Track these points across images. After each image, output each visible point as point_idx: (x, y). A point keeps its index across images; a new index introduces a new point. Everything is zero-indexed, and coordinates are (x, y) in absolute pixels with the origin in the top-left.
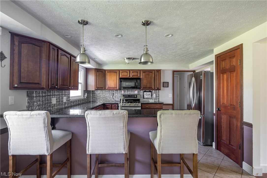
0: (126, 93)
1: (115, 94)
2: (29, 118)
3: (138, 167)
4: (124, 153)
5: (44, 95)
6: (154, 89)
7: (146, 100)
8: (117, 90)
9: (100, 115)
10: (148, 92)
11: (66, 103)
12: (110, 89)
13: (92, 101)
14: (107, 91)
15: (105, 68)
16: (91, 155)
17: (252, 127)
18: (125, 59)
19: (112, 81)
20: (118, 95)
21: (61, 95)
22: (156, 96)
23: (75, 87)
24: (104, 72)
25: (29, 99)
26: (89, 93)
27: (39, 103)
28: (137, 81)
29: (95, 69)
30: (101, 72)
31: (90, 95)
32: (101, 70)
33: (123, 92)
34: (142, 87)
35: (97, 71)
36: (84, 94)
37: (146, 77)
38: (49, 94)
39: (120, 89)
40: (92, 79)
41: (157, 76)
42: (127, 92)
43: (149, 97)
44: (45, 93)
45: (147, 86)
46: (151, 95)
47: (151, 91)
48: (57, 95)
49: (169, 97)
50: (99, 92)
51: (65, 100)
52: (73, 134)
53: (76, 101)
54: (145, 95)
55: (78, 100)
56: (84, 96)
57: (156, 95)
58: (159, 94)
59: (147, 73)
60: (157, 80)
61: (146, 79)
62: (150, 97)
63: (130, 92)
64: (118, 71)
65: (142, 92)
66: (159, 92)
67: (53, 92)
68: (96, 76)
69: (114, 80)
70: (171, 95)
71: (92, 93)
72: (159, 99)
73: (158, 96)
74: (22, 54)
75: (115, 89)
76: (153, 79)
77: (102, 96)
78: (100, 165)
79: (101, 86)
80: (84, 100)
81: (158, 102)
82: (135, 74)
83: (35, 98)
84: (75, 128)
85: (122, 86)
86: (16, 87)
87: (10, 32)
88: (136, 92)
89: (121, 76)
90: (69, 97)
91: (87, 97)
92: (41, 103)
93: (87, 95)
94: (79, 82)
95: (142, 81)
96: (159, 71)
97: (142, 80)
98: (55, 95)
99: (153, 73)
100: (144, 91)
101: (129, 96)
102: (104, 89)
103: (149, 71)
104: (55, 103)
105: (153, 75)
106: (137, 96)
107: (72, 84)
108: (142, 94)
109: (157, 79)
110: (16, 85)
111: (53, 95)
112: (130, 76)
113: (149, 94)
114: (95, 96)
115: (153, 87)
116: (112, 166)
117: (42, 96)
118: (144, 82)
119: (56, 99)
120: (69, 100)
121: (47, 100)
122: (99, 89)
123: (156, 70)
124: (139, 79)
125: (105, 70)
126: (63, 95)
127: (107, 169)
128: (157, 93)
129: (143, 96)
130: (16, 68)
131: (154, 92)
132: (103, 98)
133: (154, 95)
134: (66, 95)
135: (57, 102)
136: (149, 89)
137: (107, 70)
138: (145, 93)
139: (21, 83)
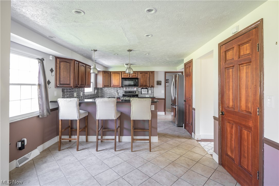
0: (128, 90)
1: (118, 90)
2: (70, 101)
3: (125, 132)
4: (114, 119)
5: (70, 91)
6: (149, 87)
7: (143, 95)
8: (119, 87)
9: (103, 100)
10: (144, 89)
11: (82, 96)
12: (114, 87)
13: (101, 96)
14: (112, 88)
15: (110, 70)
16: (98, 120)
17: (195, 111)
18: (124, 64)
19: (116, 80)
20: (121, 91)
21: (79, 91)
22: (151, 93)
23: (88, 86)
24: (110, 73)
25: (63, 93)
26: (98, 90)
27: (67, 96)
28: (135, 80)
29: (103, 71)
30: (107, 73)
31: (99, 91)
32: (107, 72)
33: (125, 89)
34: (139, 85)
35: (104, 73)
36: (94, 91)
37: (143, 77)
38: (72, 90)
39: (122, 87)
40: (100, 79)
41: (151, 76)
42: (128, 88)
43: (145, 93)
44: (71, 90)
45: (143, 84)
46: (148, 91)
47: (147, 88)
48: (77, 91)
49: (162, 93)
50: (106, 88)
51: (81, 95)
52: (89, 113)
53: (89, 95)
54: (142, 92)
55: (90, 95)
56: (94, 92)
57: (151, 91)
58: (153, 91)
59: (143, 74)
60: (151, 80)
61: (143, 79)
62: (147, 93)
63: (131, 89)
64: (121, 73)
65: (140, 89)
66: (153, 89)
67: (75, 89)
68: (104, 77)
69: (117, 80)
70: (163, 92)
71: (101, 90)
72: (153, 94)
73: (153, 92)
74: (61, 68)
75: (119, 86)
76: (148, 79)
77: (108, 92)
78: (104, 130)
79: (108, 84)
80: (94, 95)
81: (152, 97)
82: (134, 75)
83: (65, 93)
84: (90, 109)
85: (124, 84)
86: (58, 87)
87: (55, 57)
88: (135, 89)
89: (123, 76)
90: (84, 93)
91: (97, 93)
92: (69, 96)
93: (97, 91)
94: (91, 81)
95: (139, 81)
96: (153, 72)
97: (139, 79)
98: (76, 91)
99: (148, 74)
100: (142, 88)
101: (130, 92)
102: (110, 86)
103: (145, 72)
104: (76, 96)
105: (148, 76)
106: (135, 92)
107: (87, 84)
108: (140, 90)
109: (151, 78)
110: (58, 86)
111: (74, 91)
112: (130, 76)
113: (146, 91)
114: (102, 92)
115: (148, 85)
116: (110, 130)
117: (69, 92)
118: (141, 81)
119: (77, 94)
120: (84, 95)
121: (72, 94)
122: (106, 86)
123: (151, 72)
124: (137, 79)
125: (110, 72)
126: (80, 91)
127: (108, 133)
128: (152, 89)
129: (141, 92)
130: (58, 76)
131: (149, 89)
132: (109, 94)
133: (150, 92)
134: (82, 91)
135: (77, 95)
136: (145, 87)
137: (112, 72)
138: (142, 90)
139: (60, 84)
